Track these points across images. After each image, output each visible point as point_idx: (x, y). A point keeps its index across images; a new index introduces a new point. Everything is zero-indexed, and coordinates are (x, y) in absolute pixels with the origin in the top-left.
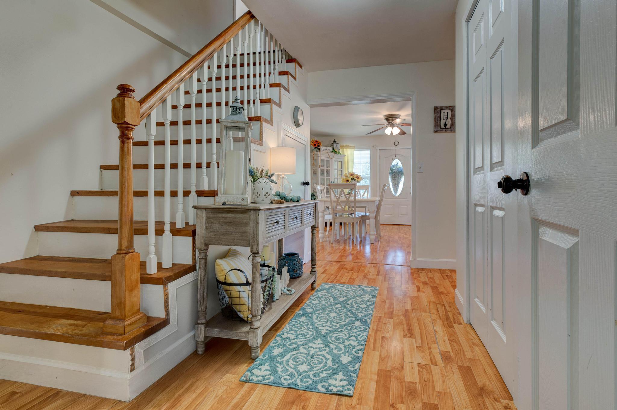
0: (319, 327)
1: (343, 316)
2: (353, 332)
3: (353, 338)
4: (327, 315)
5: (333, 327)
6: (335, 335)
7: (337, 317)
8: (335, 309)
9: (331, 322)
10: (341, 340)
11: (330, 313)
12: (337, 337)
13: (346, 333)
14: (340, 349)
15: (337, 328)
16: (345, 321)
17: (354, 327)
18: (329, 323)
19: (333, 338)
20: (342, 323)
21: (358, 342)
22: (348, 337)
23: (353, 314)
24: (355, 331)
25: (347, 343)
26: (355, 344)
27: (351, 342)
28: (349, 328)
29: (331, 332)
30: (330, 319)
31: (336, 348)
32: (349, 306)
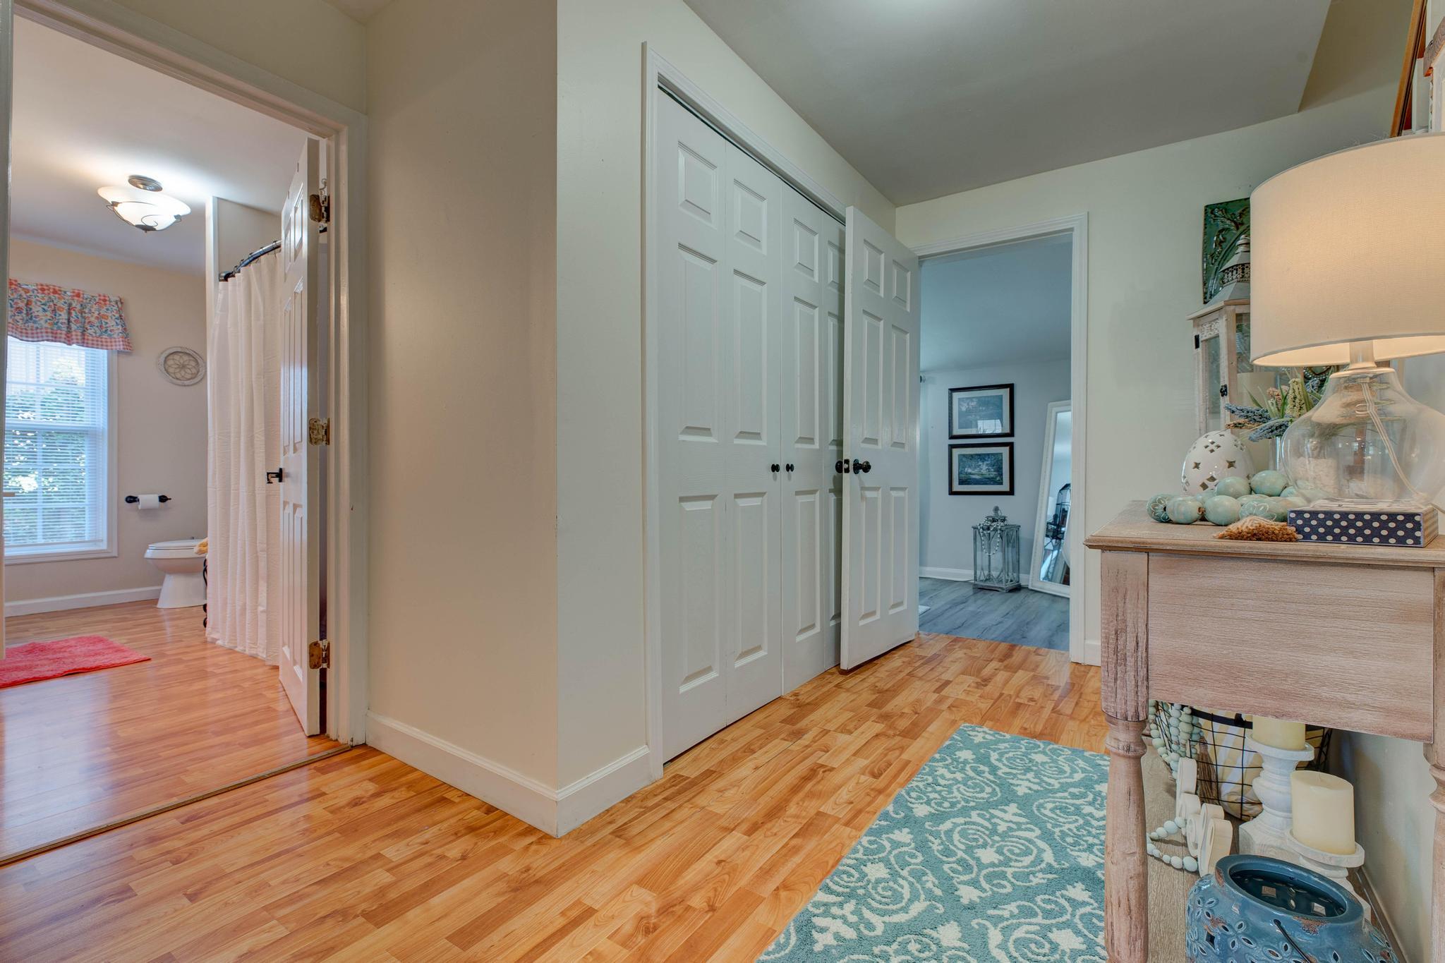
0: (1028, 823)
1: (956, 842)
2: (939, 793)
3: (942, 782)
4: (1010, 860)
5: (988, 816)
6: (984, 795)
7: (974, 844)
8: (981, 879)
9: (994, 831)
10: (969, 783)
11: (1001, 864)
12: (978, 790)
13: (956, 794)
14: (974, 770)
15: (978, 812)
16: (955, 825)
17: (933, 805)
18: (999, 827)
19: (988, 790)
20: (961, 820)
21: (936, 773)
22: (955, 787)
23: (922, 846)
24: (932, 796)
25: (959, 776)
26: (941, 771)
27: (948, 775)
28: (946, 804)
29: (995, 805)
30: (998, 842)
31: (984, 772)
32: (929, 885)
